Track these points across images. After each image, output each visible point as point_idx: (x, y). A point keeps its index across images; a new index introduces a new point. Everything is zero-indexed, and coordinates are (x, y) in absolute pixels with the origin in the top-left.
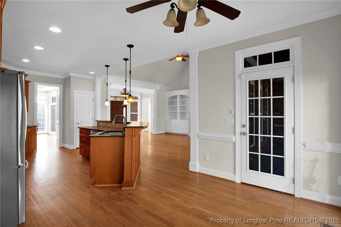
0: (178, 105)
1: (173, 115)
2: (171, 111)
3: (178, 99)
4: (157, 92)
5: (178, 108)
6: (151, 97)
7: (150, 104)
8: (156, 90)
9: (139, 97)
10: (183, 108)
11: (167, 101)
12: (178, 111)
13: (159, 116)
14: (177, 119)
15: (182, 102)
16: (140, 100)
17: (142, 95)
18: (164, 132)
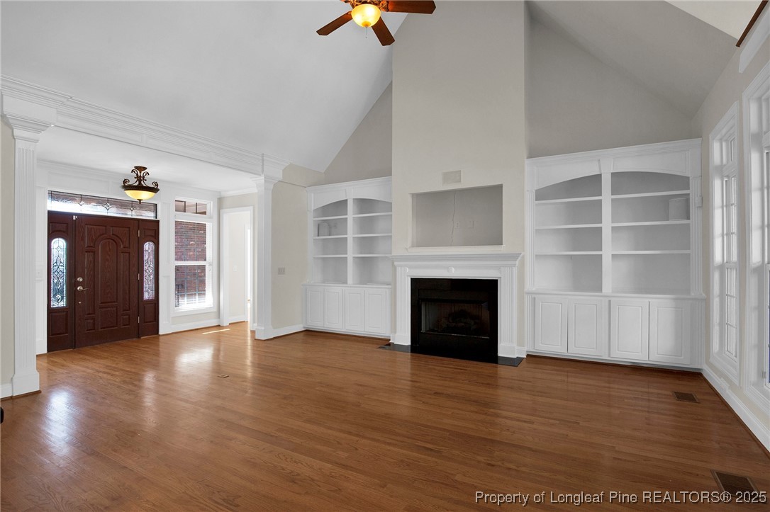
0: (351, 233)
1: (334, 270)
2: (324, 254)
3: (351, 214)
4: (272, 187)
5: (351, 244)
6: (252, 207)
7: (249, 233)
8: (267, 179)
9: (211, 207)
10: (366, 243)
11: (311, 222)
12: (351, 253)
13: (281, 271)
14: (345, 282)
15: (366, 225)
16: (215, 217)
17: (221, 202)
18: (299, 328)
